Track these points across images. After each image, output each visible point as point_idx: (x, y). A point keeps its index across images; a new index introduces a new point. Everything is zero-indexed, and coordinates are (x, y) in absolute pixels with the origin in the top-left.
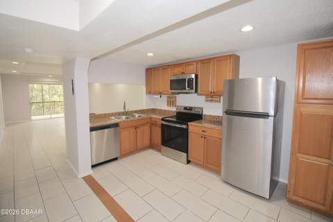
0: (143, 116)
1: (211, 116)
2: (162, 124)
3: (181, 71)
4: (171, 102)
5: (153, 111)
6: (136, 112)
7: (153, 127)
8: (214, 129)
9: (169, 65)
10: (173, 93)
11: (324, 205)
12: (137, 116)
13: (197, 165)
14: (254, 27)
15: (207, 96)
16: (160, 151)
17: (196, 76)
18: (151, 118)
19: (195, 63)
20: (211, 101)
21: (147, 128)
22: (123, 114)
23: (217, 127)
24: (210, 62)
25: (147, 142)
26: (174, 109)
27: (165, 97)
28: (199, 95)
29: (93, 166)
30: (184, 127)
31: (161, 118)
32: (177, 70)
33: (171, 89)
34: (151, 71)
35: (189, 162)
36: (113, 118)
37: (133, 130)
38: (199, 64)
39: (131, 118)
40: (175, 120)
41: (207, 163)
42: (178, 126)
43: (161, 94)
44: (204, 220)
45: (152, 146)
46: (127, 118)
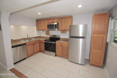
0: (36, 39)
1: (63, 38)
2: (45, 42)
3: (52, 21)
4: (47, 34)
5: (40, 37)
6: (33, 38)
7: (41, 44)
8: (66, 43)
9: (47, 19)
10: (48, 30)
11: (100, 64)
12: (33, 39)
13: (59, 56)
14: (82, 6)
15: (61, 31)
16: (44, 52)
17: (58, 23)
18: (39, 40)
19: (57, 19)
20: (63, 33)
21: (38, 44)
22: (27, 39)
23: (67, 42)
24: (63, 19)
25: (38, 50)
26: (49, 36)
27: (45, 32)
28: (59, 31)
29: (14, 64)
30: (54, 43)
31: (44, 40)
32: (50, 21)
33: (48, 28)
34: (39, 21)
35: (56, 56)
36: (22, 41)
37: (32, 46)
38: (59, 19)
39: (31, 41)
40: (49, 40)
41: (63, 55)
42: (51, 42)
43: (43, 30)
44: (66, 77)
45: (40, 51)
46: (29, 41)
